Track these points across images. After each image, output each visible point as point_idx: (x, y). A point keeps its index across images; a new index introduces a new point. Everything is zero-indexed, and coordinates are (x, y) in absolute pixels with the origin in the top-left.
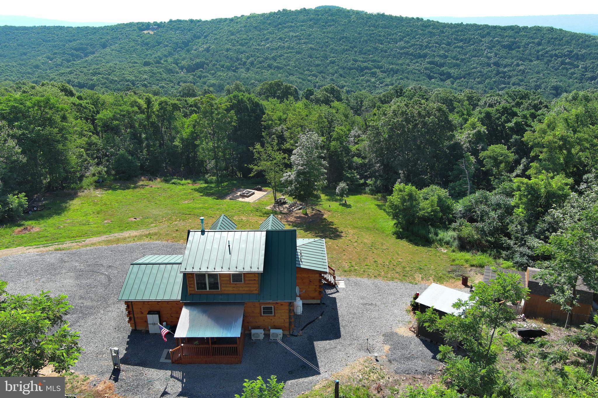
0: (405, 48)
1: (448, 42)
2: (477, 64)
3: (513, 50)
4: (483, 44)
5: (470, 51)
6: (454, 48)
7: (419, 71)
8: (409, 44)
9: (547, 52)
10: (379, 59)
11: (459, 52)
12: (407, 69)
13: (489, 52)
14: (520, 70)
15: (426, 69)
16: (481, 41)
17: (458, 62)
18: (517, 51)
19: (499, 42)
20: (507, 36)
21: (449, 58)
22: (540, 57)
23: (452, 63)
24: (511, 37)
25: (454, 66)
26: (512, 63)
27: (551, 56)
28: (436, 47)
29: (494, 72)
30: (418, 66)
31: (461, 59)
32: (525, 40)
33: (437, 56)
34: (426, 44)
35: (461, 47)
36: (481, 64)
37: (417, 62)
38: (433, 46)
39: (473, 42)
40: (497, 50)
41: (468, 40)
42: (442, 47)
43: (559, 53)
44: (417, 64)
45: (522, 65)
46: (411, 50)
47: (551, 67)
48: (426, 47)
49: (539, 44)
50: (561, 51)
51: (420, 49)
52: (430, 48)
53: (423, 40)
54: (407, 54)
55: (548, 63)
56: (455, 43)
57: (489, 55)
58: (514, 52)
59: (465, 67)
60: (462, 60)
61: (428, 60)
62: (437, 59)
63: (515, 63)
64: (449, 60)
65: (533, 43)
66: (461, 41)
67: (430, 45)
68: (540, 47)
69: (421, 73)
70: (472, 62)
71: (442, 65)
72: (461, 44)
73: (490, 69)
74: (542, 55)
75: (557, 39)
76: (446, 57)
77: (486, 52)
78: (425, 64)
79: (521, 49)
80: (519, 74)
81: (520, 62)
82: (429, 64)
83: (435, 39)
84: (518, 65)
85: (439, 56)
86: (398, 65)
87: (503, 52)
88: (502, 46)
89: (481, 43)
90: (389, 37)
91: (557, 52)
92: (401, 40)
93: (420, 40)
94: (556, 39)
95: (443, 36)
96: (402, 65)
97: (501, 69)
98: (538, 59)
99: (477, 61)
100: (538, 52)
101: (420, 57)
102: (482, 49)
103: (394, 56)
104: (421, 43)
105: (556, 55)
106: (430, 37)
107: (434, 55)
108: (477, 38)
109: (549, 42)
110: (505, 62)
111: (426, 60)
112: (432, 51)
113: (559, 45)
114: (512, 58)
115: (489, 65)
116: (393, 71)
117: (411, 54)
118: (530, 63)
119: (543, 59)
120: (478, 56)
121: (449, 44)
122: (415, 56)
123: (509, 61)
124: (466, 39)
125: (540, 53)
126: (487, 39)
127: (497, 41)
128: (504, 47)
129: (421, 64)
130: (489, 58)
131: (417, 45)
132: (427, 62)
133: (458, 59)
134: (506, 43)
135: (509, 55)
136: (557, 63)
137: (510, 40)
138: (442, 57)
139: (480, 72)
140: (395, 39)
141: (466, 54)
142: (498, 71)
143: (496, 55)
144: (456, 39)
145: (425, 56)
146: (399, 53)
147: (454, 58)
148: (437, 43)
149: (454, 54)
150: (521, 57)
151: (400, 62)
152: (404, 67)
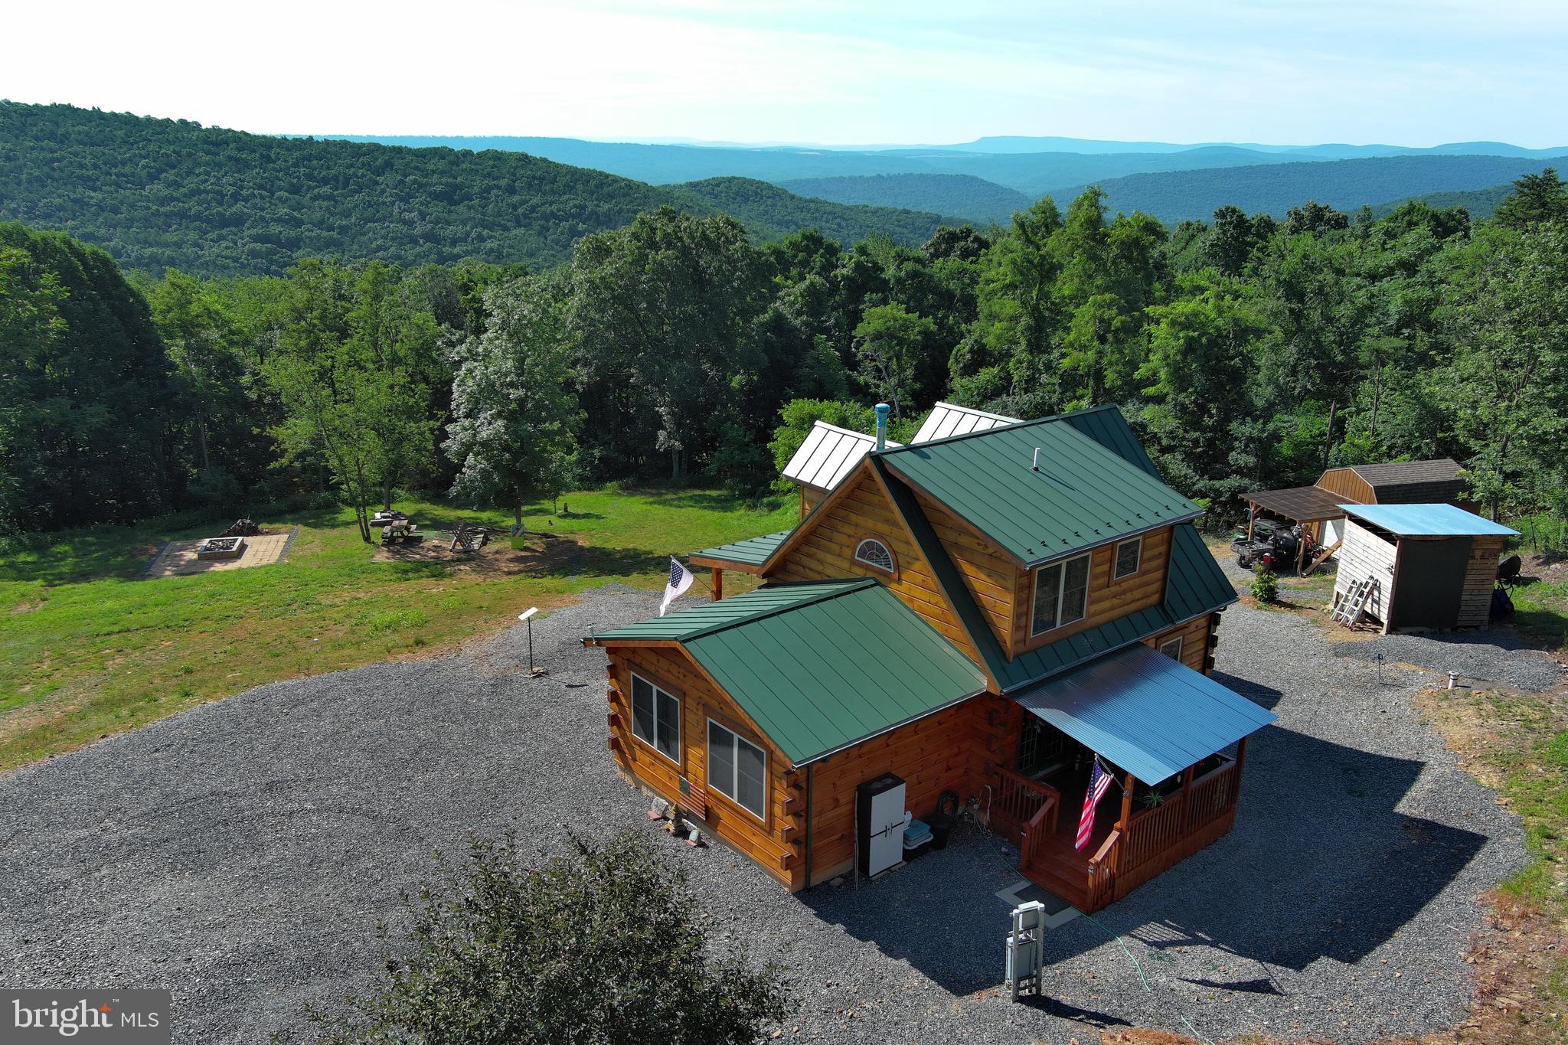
0: (172, 199)
1: (292, 184)
2: (385, 237)
3: (457, 203)
4: (383, 191)
5: (356, 206)
6: (314, 199)
7: (236, 260)
8: (182, 190)
9: (533, 209)
10: (103, 231)
11: (328, 209)
12: (199, 257)
13: (405, 210)
14: (492, 250)
15: (254, 254)
16: (376, 183)
17: (335, 234)
18: (470, 208)
19: (421, 186)
20: (433, 172)
21: (310, 226)
22: (524, 221)
23: (318, 238)
24: (442, 173)
25: (327, 245)
26: (468, 234)
27: (546, 217)
28: (262, 197)
29: (432, 256)
30: (227, 248)
31: (340, 227)
32: (478, 184)
33: (273, 220)
34: (232, 189)
35: (330, 198)
36: (393, 239)
37: (222, 238)
38: (254, 196)
39: (356, 184)
40: (422, 204)
41: (341, 178)
42: (280, 199)
43: (558, 210)
44: (224, 244)
45: (490, 237)
46: (194, 207)
47: (552, 241)
48: (236, 198)
49: (511, 190)
50: (562, 206)
51: (220, 204)
52: (246, 200)
53: (219, 179)
54: (183, 215)
55: (543, 231)
56: (309, 188)
57: (407, 216)
58: (461, 208)
59: (355, 247)
60: (343, 230)
61: (253, 232)
62: (275, 229)
63: (473, 235)
64: (309, 230)
65: (499, 187)
66: (325, 181)
67: (244, 192)
68: (516, 198)
69: (243, 266)
70: (370, 235)
71: (294, 244)
72: (326, 190)
73: (418, 249)
74: (525, 216)
75: (544, 179)
76: (299, 223)
77: (396, 210)
78: (245, 243)
79: (476, 202)
80: (491, 259)
81: (485, 232)
82: (256, 241)
83: (252, 175)
84: (481, 239)
85: (279, 220)
86: (166, 245)
87: (437, 209)
88: (430, 194)
89: (379, 188)
90: (113, 170)
91: (554, 207)
92: (153, 178)
93: (212, 180)
94: (542, 179)
95: (274, 169)
96: (178, 245)
97: (447, 250)
98: (519, 225)
99: (383, 232)
100: (515, 207)
101: (224, 222)
102: (384, 203)
103: (147, 223)
104: (217, 188)
105: (553, 215)
106: (239, 171)
107: (263, 219)
108: (363, 175)
109: (530, 186)
110: (450, 231)
111: (246, 233)
112: (255, 207)
113: (553, 192)
114: (464, 224)
115: (414, 241)
116: (158, 262)
117: (198, 217)
118: (506, 234)
119: (530, 224)
120: (383, 219)
121: (295, 190)
122: (208, 221)
123: (459, 230)
124: (336, 178)
125: (520, 211)
126: (387, 179)
127: (415, 182)
128: (436, 197)
129: (235, 243)
130: (410, 223)
131: (207, 192)
132: (250, 236)
133: (331, 229)
134: (439, 188)
135: (454, 216)
136: (562, 233)
137: (444, 180)
138: (287, 222)
139: (399, 257)
140: (133, 175)
141: (349, 216)
142: (440, 253)
143: (423, 216)
144: (310, 177)
145: (238, 221)
146: (157, 214)
147: (320, 224)
148: (261, 187)
149: (317, 216)
150: (483, 220)
151: (171, 237)
152: (190, 251)
